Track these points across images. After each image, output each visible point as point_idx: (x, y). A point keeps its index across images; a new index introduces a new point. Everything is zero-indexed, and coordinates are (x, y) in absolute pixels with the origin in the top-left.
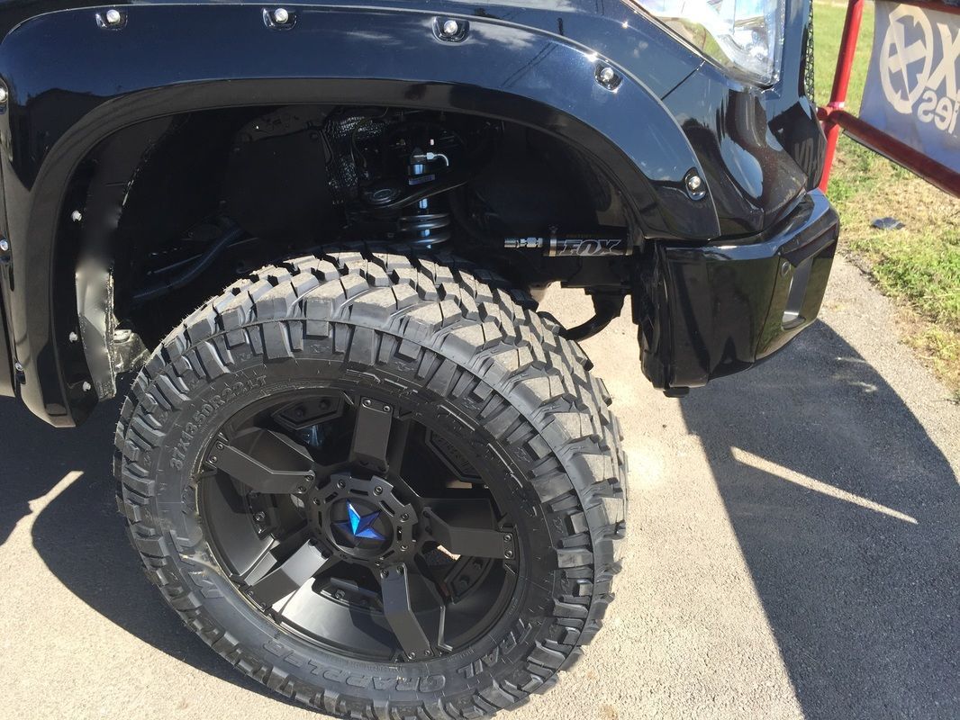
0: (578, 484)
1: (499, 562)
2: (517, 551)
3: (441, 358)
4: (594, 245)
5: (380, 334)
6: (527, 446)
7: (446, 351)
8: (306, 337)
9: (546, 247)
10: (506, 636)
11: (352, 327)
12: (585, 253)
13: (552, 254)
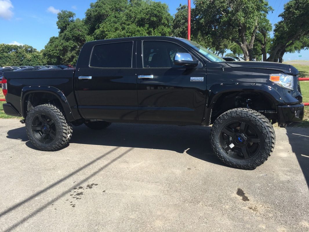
0: (268, 131)
1: (258, 143)
2: (260, 141)
3: (252, 116)
4: (271, 111)
5: (245, 114)
6: (261, 126)
7: (252, 115)
8: (236, 114)
9: (264, 112)
10: (259, 153)
11: (242, 113)
12: (270, 113)
13: (265, 113)
